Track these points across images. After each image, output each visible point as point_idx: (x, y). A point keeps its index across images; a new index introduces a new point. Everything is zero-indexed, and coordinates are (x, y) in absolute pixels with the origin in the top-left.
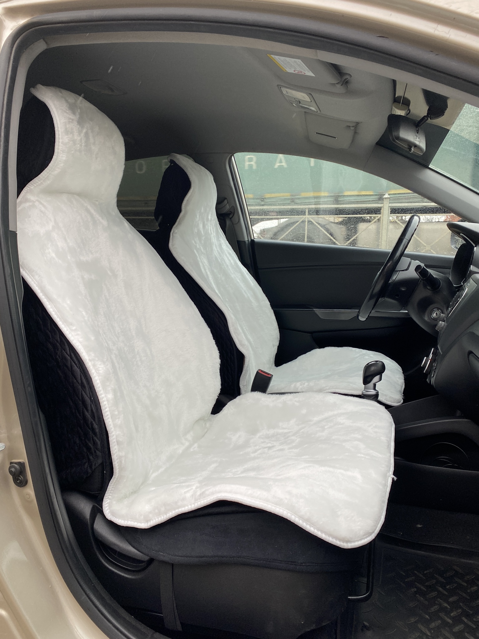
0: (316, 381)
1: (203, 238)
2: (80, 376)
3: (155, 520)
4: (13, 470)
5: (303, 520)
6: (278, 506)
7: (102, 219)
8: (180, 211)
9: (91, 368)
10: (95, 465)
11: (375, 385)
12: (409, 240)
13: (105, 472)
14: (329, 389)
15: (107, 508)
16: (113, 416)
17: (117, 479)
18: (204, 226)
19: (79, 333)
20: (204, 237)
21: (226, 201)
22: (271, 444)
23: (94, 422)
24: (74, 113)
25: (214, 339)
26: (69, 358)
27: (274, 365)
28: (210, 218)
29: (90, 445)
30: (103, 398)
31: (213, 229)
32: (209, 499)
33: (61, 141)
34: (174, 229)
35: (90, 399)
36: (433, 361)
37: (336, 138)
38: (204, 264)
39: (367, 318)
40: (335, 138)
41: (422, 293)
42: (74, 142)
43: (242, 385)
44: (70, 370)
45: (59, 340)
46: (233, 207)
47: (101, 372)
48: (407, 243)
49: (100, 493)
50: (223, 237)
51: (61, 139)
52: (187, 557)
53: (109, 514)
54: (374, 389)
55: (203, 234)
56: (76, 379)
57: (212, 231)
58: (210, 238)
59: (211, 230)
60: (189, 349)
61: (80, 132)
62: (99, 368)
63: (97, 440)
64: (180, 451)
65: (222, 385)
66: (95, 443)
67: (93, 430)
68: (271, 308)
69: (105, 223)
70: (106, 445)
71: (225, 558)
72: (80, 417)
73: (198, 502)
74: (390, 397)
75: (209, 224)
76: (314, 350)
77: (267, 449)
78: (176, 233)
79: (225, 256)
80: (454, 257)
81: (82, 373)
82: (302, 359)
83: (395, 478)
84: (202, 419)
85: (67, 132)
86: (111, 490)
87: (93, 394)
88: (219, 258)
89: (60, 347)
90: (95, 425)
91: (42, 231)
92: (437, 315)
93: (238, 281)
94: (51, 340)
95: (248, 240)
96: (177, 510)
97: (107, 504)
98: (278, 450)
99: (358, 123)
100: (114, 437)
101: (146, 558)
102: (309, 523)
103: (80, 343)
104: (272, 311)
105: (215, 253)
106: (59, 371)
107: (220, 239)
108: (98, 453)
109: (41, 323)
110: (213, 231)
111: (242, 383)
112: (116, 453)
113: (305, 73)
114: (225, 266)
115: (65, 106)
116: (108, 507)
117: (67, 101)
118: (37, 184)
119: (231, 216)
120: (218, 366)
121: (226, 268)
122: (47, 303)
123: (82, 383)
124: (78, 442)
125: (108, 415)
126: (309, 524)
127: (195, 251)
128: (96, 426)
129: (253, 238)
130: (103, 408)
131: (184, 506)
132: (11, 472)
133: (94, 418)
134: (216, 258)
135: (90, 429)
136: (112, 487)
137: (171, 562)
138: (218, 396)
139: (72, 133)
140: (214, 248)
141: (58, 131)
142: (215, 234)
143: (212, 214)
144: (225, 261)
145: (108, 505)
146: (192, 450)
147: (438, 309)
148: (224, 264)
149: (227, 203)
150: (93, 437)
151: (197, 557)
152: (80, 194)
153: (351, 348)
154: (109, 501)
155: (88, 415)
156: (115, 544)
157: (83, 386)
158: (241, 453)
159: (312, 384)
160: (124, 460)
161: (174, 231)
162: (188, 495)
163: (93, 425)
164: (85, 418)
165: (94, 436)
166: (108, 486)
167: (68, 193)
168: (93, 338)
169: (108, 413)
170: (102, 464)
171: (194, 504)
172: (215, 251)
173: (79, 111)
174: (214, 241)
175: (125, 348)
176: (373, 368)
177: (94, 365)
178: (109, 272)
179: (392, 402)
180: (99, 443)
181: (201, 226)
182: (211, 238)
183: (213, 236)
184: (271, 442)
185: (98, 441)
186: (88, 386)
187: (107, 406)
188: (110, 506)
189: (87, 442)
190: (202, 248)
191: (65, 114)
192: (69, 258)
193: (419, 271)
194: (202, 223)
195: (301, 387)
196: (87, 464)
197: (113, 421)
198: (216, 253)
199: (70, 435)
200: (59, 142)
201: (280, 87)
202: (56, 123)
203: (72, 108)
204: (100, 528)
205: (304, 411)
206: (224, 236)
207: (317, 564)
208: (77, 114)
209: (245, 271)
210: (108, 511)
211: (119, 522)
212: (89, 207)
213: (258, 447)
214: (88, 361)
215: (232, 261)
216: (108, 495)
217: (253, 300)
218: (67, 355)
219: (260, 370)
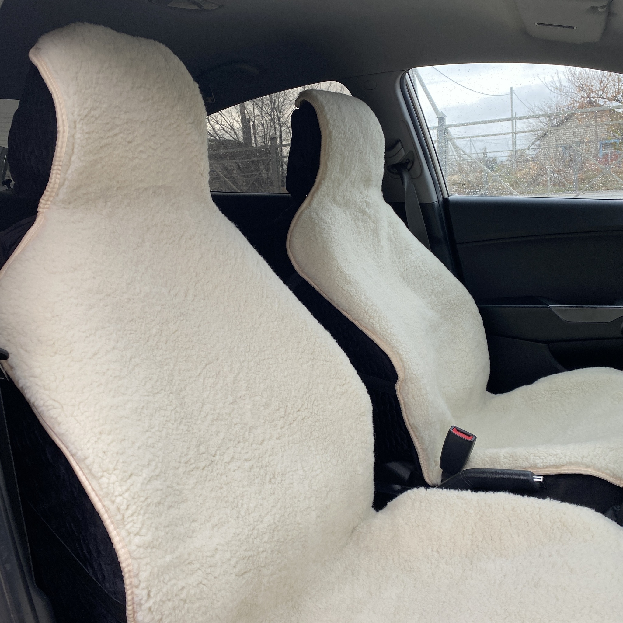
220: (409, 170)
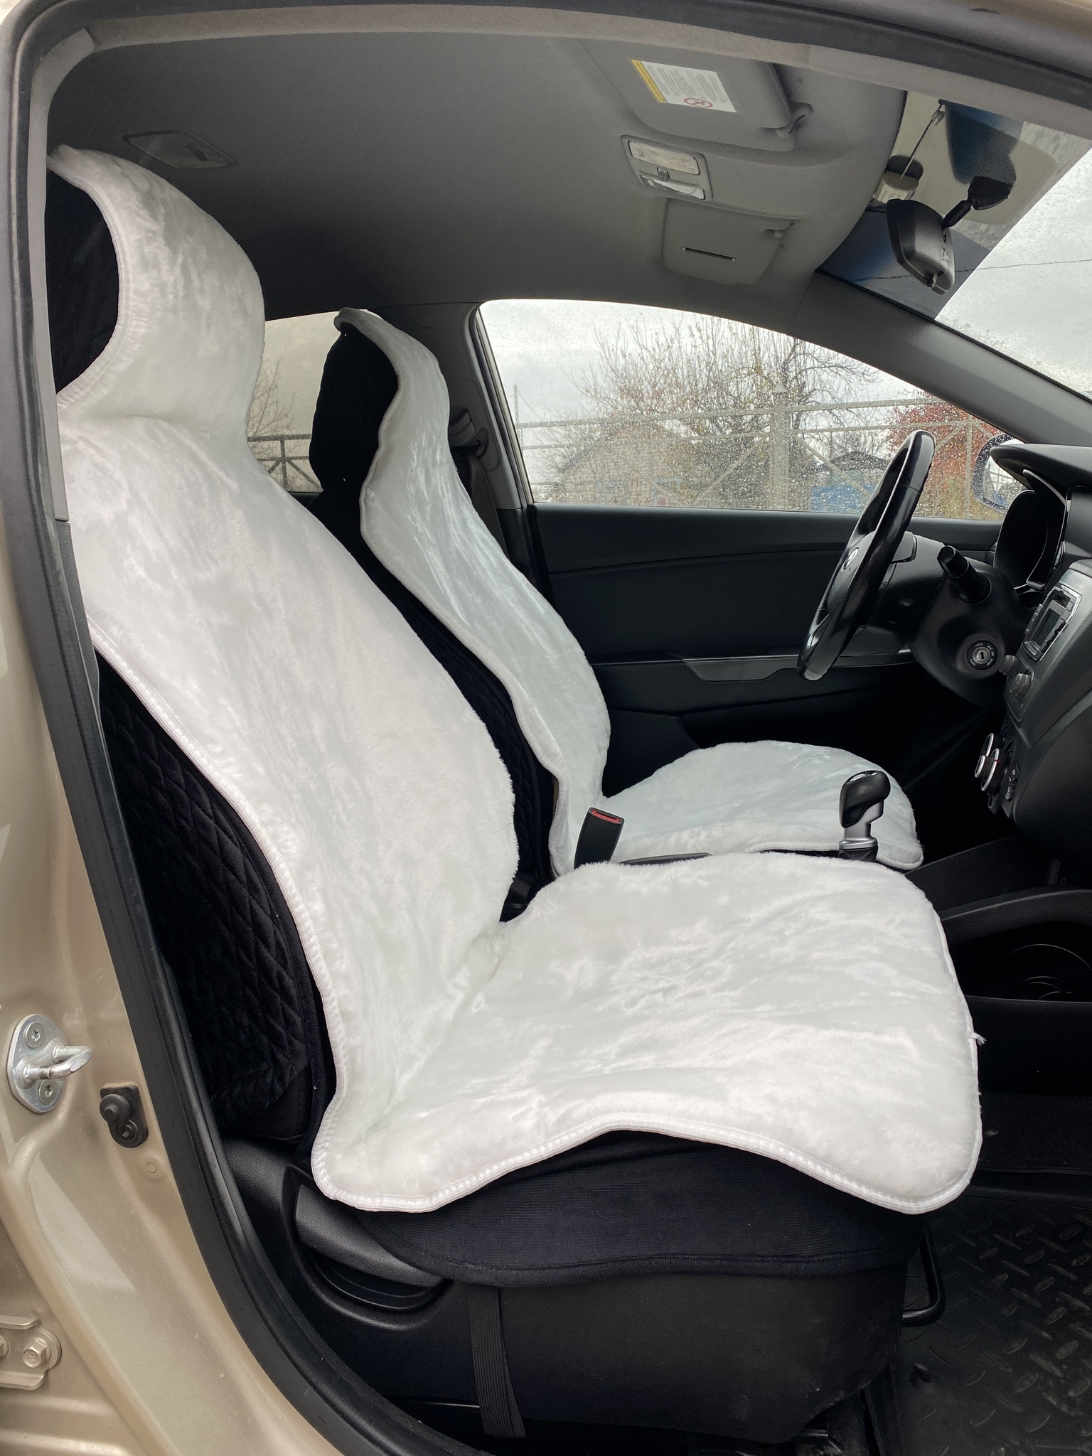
0: (724, 826)
1: (428, 508)
2: (245, 865)
3: (450, 1190)
4: (113, 1108)
5: (816, 1160)
6: (752, 1133)
7: (227, 475)
8: (375, 446)
9: (268, 842)
10: (291, 1074)
11: (868, 826)
12: (919, 489)
13: (315, 1088)
14: (760, 842)
15: (322, 1172)
16: (328, 954)
17: (345, 1100)
18: (428, 480)
19: (231, 759)
20: (429, 506)
21: (467, 417)
22: (668, 982)
23: (285, 974)
24: (154, 217)
25: (496, 747)
26: (211, 822)
27: (601, 793)
28: (438, 458)
29: (279, 1028)
30: (302, 912)
31: (446, 484)
32: (582, 1131)
33: (132, 286)
34: (366, 489)
35: (273, 917)
36: (1004, 762)
37: (734, 260)
38: (438, 571)
39: (823, 676)
40: (731, 259)
41: (948, 609)
42: (162, 286)
43: (554, 846)
44: (218, 852)
45: (183, 781)
46: (483, 429)
47: (291, 850)
48: (914, 497)
49: (301, 1138)
50: (467, 502)
51: (132, 281)
52: (537, 1269)
53: (330, 1186)
54: (868, 835)
55: (427, 498)
56: (234, 873)
57: (444, 489)
58: (443, 508)
59: (442, 488)
60: (446, 774)
61: (173, 262)
62: (286, 841)
63: (292, 1013)
64: (449, 1015)
65: (521, 852)
66: (289, 1023)
67: (284, 991)
68: (587, 662)
69: (234, 485)
70: (316, 1024)
71: (629, 1262)
72: (250, 964)
73: (555, 1139)
74: (900, 850)
75: (438, 474)
76: (691, 752)
77: (661, 994)
78: (373, 500)
79: (475, 547)
80: (1001, 522)
81: (248, 858)
82: (664, 774)
83: (982, 1040)
84: (483, 935)
85: (147, 264)
86: (330, 1129)
87: (278, 907)
88: (465, 554)
89: (186, 798)
90: (287, 978)
91: (107, 514)
92: (983, 658)
93: (511, 604)
94: (163, 783)
95: (522, 508)
96: (503, 1163)
97: (322, 1161)
98: (689, 996)
99: (793, 223)
100: (335, 1003)
101: (433, 1281)
102: (828, 1165)
103: (237, 783)
104: (590, 670)
105: (455, 542)
106: (189, 857)
107: (462, 508)
108: (299, 1045)
109: (133, 741)
110: (447, 490)
111: (555, 842)
112: (342, 1040)
113: (711, 105)
114: (479, 572)
115: (134, 201)
116: (325, 1169)
117: (134, 185)
118: (77, 396)
119: (479, 452)
120: (510, 809)
121: (483, 577)
122: (147, 691)
123: (250, 880)
124: (245, 1021)
125: (316, 953)
126: (829, 1168)
127: (416, 539)
128: (289, 982)
129: (531, 502)
130: (303, 937)
131: (520, 1152)
132: (106, 1114)
133: (286, 962)
134: (458, 553)
135: (275, 990)
136: (330, 1121)
137: (498, 1284)
138: (513, 878)
139: (156, 266)
140: (452, 530)
141: (125, 262)
142: (450, 498)
143: (442, 450)
144: (477, 560)
145: (324, 1163)
146: (474, 1011)
147: (986, 643)
148: (478, 568)
149: (469, 421)
150: (283, 1010)
151: (562, 1267)
152: (169, 418)
153: (774, 743)
154: (324, 1155)
155: (270, 957)
156: (352, 1255)
157: (253, 888)
158: (600, 1008)
159: (716, 832)
160: (360, 1055)
161: (366, 495)
162: (528, 1124)
163: (283, 979)
164: (261, 964)
165: (286, 1006)
166: (323, 1120)
167: (146, 416)
168: (261, 770)
169: (317, 948)
170: (308, 1069)
171: (545, 1144)
172: (454, 536)
173: (162, 210)
174: (449, 513)
175: (311, 786)
176: (862, 790)
177: (274, 837)
178: (255, 604)
179: (903, 862)
180: (299, 1020)
181: (422, 478)
182: (445, 506)
183: (447, 501)
184: (664, 977)
185: (295, 1016)
186: (265, 888)
187: (312, 930)
188: (330, 1168)
189: (272, 1021)
190: (427, 531)
191: (138, 219)
192: (175, 576)
193: (948, 560)
194: (424, 471)
195: (692, 841)
196: (270, 1073)
197: (328, 967)
198: (457, 542)
199: (224, 1009)
200: (128, 290)
201: (629, 142)
202: (118, 243)
203: (148, 201)
204: (310, 1219)
205: (724, 900)
206: (467, 499)
207: (843, 1255)
208: (161, 218)
209: (523, 581)
210: (325, 1178)
211: (360, 1203)
212: (195, 448)
213: (634, 992)
214: (258, 826)
215: (492, 559)
216: (323, 1140)
217: (545, 646)
218: (207, 817)
219: (592, 809)
220: (479, 458)
